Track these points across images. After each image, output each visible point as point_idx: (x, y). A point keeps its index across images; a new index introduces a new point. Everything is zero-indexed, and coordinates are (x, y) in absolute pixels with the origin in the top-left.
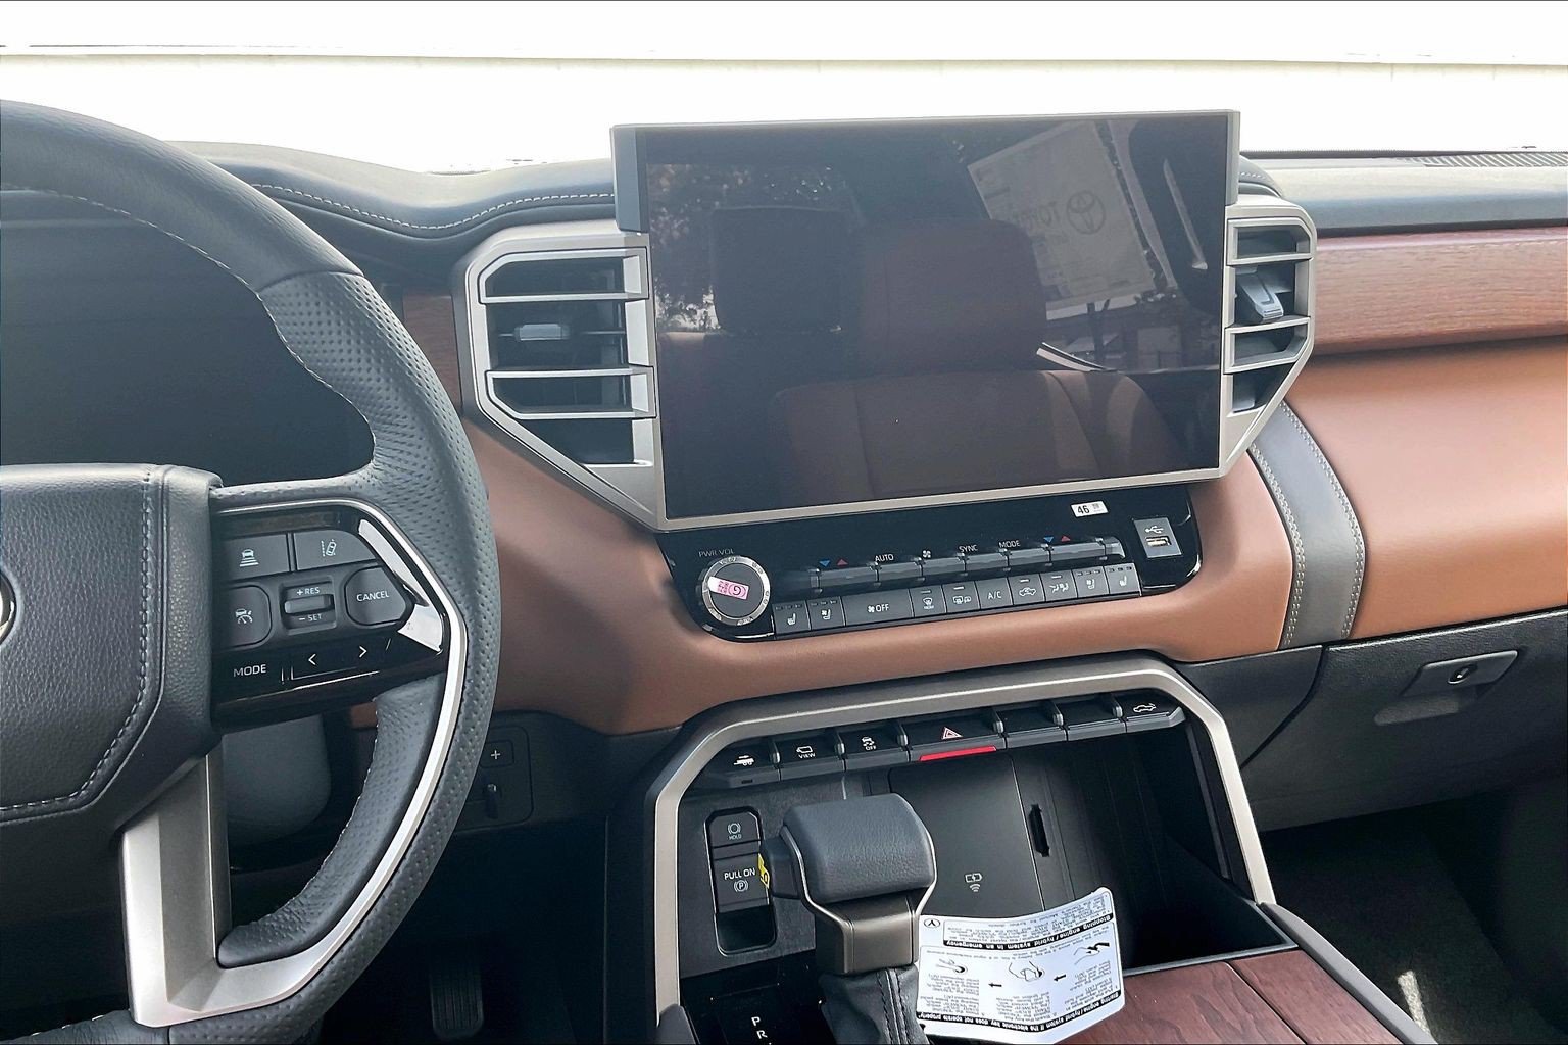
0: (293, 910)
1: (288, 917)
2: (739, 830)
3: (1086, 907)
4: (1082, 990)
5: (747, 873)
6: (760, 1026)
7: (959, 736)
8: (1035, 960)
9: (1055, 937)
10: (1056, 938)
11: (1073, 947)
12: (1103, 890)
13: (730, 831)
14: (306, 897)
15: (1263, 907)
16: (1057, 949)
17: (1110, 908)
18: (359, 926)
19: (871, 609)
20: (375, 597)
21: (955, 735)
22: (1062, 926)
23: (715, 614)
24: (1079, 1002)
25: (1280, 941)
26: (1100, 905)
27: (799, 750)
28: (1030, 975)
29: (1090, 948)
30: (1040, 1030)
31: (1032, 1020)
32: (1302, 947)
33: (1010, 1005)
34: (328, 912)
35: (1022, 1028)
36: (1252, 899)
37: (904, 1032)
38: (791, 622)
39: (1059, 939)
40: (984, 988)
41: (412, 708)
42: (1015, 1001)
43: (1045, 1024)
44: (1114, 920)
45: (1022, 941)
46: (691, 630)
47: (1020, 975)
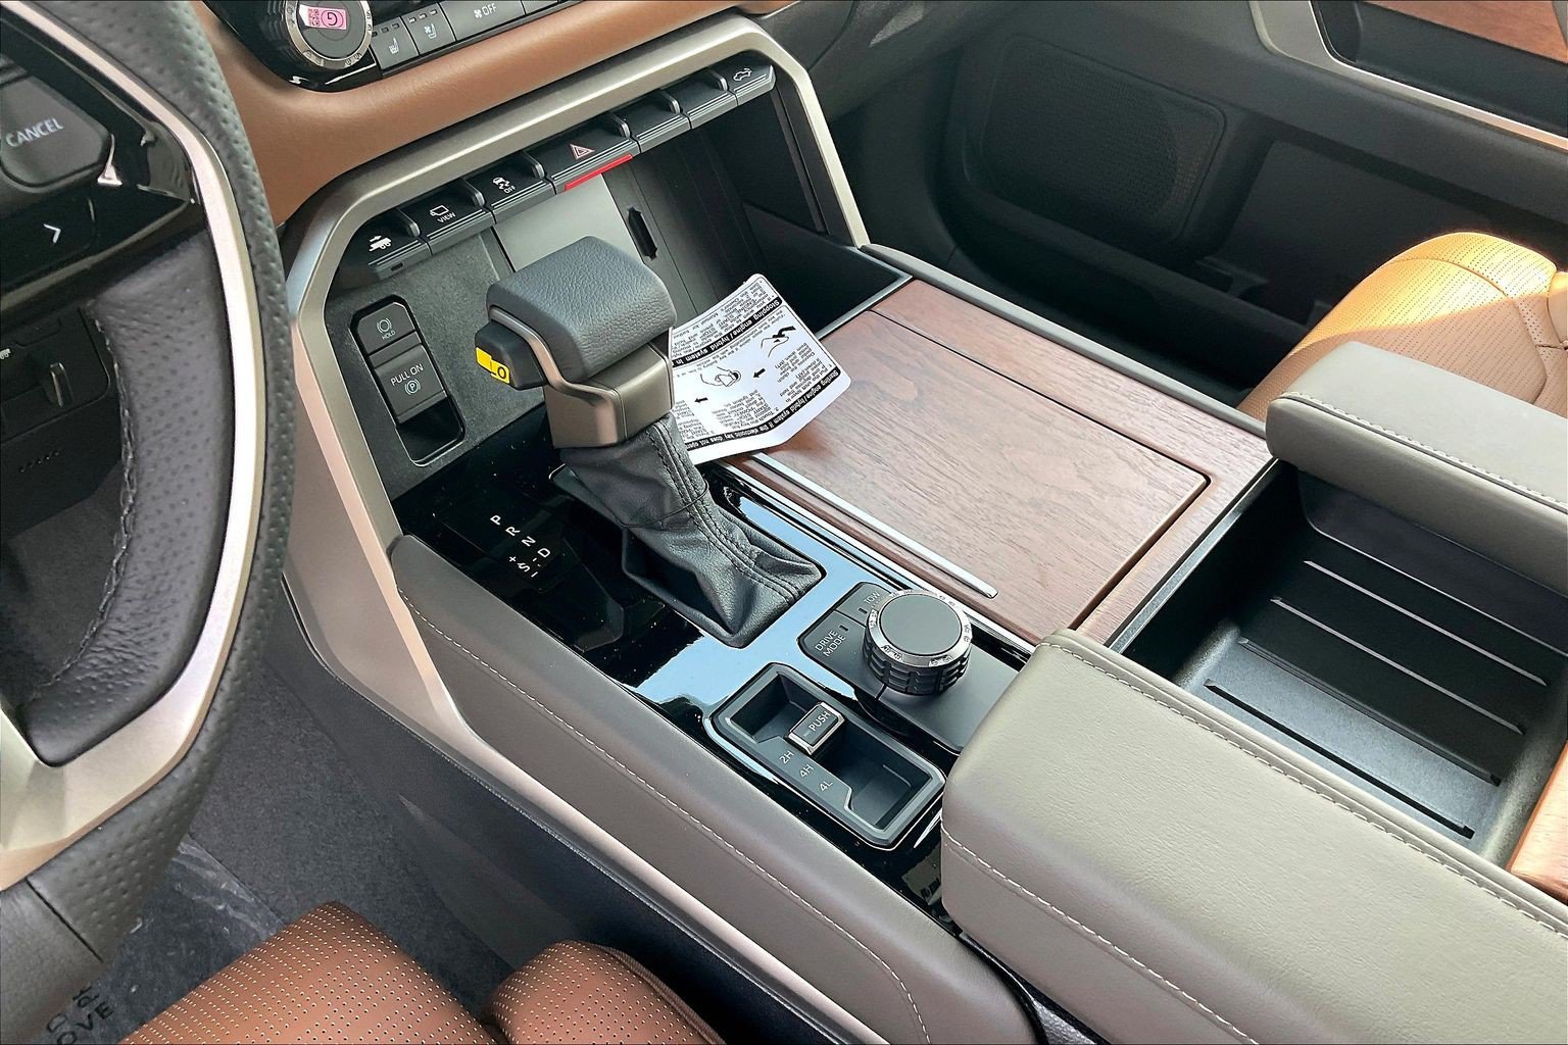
0: (110, 644)
1: (109, 657)
2: (390, 326)
3: (745, 298)
4: (792, 378)
5: (414, 371)
6: (505, 523)
7: (591, 151)
8: (721, 363)
9: (728, 335)
10: (731, 336)
11: (755, 341)
12: (755, 278)
13: (381, 331)
14: (119, 619)
15: (863, 249)
16: (738, 347)
17: (772, 293)
18: (238, 628)
19: (478, 13)
20: (38, 133)
21: (587, 151)
22: (729, 323)
23: (313, 59)
24: (796, 391)
25: (896, 278)
26: (759, 292)
27: (433, 213)
28: (727, 380)
29: (774, 336)
30: (770, 429)
31: (757, 421)
32: (916, 276)
33: (727, 414)
34: (178, 628)
35: (753, 431)
36: (853, 245)
37: (687, 478)
38: (394, 50)
39: (735, 337)
40: (695, 407)
41: (175, 301)
42: (728, 409)
43: (772, 420)
44: (784, 303)
45: (696, 350)
46: (278, 88)
47: (716, 383)
